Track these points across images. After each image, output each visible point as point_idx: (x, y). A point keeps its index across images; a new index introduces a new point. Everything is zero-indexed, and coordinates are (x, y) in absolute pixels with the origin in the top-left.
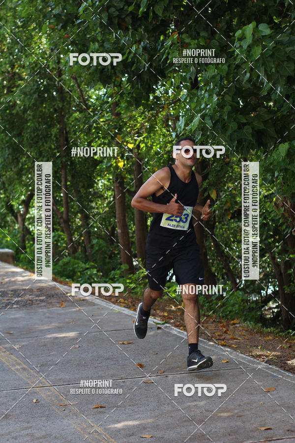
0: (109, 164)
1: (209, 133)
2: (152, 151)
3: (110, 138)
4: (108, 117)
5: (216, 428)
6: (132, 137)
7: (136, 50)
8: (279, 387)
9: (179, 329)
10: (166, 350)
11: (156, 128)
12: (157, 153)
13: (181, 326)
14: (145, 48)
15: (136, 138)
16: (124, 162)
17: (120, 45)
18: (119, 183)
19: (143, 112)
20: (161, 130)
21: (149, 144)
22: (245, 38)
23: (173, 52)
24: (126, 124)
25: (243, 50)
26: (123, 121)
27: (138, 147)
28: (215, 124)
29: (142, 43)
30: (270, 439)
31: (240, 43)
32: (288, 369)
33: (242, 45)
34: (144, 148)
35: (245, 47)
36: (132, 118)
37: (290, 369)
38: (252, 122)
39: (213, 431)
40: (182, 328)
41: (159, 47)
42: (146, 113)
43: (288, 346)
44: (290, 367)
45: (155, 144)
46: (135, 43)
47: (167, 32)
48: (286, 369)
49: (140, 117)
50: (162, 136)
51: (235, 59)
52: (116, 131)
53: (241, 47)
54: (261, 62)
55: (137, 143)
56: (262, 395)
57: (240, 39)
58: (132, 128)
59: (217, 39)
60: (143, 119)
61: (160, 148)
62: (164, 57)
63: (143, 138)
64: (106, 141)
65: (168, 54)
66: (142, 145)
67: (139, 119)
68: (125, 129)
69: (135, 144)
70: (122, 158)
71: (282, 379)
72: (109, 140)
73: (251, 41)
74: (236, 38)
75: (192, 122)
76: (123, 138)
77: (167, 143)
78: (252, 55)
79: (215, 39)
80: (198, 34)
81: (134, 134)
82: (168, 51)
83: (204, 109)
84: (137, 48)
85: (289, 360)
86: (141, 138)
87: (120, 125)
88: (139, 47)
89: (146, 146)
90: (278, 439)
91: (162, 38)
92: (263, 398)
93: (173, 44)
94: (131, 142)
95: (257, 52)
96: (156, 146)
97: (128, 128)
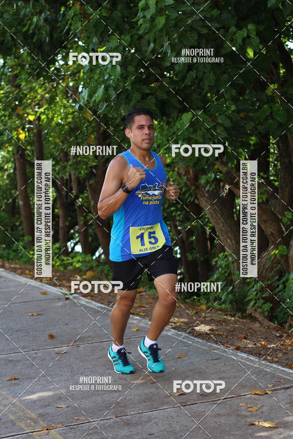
0: (10, 137)
1: (112, 104)
2: (54, 123)
3: (10, 110)
4: (8, 88)
5: (130, 396)
6: (33, 108)
7: (37, 21)
8: (190, 353)
9: (87, 299)
10: (75, 320)
11: (56, 99)
12: (58, 124)
13: (88, 296)
14: (46, 20)
15: (37, 110)
16: (25, 133)
17: (21, 16)
18: (21, 155)
19: (44, 84)
20: (62, 101)
21: (50, 116)
22: (149, 8)
23: (76, 23)
24: (26, 95)
25: (147, 19)
26: (23, 93)
27: (39, 118)
28: (118, 95)
29: (43, 15)
30: (185, 404)
31: (143, 13)
32: (197, 335)
33: (145, 14)
34: (45, 120)
35: (148, 17)
36: (32, 89)
37: (198, 335)
38: (155, 93)
39: (128, 399)
40: (89, 298)
41: (60, 19)
42: (47, 85)
43: (195, 312)
44: (198, 333)
45: (56, 116)
46: (36, 15)
47: (68, 3)
48: (195, 335)
49: (41, 88)
50: (62, 107)
51: (138, 29)
52: (17, 103)
53: (144, 17)
54: (164, 32)
55: (38, 114)
56: (173, 362)
57: (143, 9)
58: (33, 99)
59: (119, 9)
60: (43, 90)
61: (61, 119)
62: (67, 28)
63: (44, 109)
64: (7, 113)
65: (71, 25)
66: (43, 117)
67: (40, 91)
68: (25, 101)
69: (36, 116)
70: (23, 129)
71: (191, 345)
72: (9, 112)
73: (154, 11)
74: (140, 8)
75: (95, 93)
76: (24, 109)
77: (68, 114)
78: (156, 25)
79: (116, 9)
80: (100, 5)
81: (35, 106)
82: (71, 22)
83: (107, 80)
84: (38, 19)
85: (196, 326)
86: (42, 110)
87: (20, 97)
88: (40, 19)
89: (47, 118)
90: (192, 404)
91: (63, 9)
92: (175, 364)
93: (75, 15)
94: (32, 113)
95: (161, 21)
96: (57, 117)
97: (28, 100)
